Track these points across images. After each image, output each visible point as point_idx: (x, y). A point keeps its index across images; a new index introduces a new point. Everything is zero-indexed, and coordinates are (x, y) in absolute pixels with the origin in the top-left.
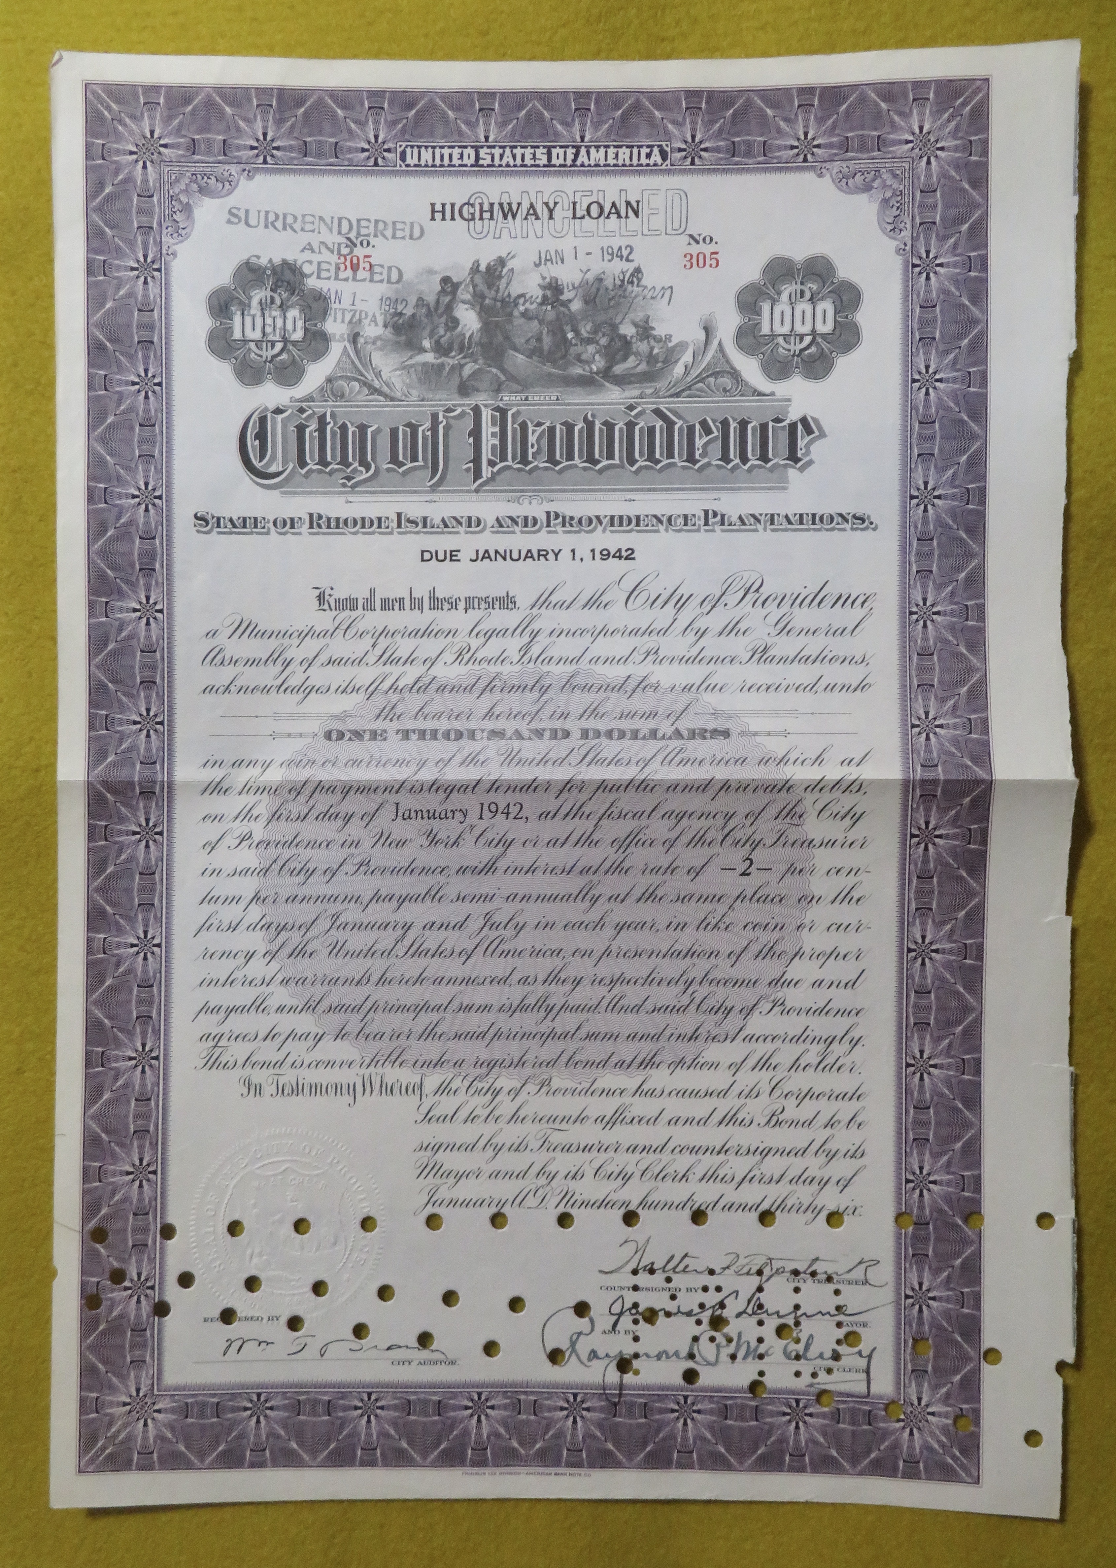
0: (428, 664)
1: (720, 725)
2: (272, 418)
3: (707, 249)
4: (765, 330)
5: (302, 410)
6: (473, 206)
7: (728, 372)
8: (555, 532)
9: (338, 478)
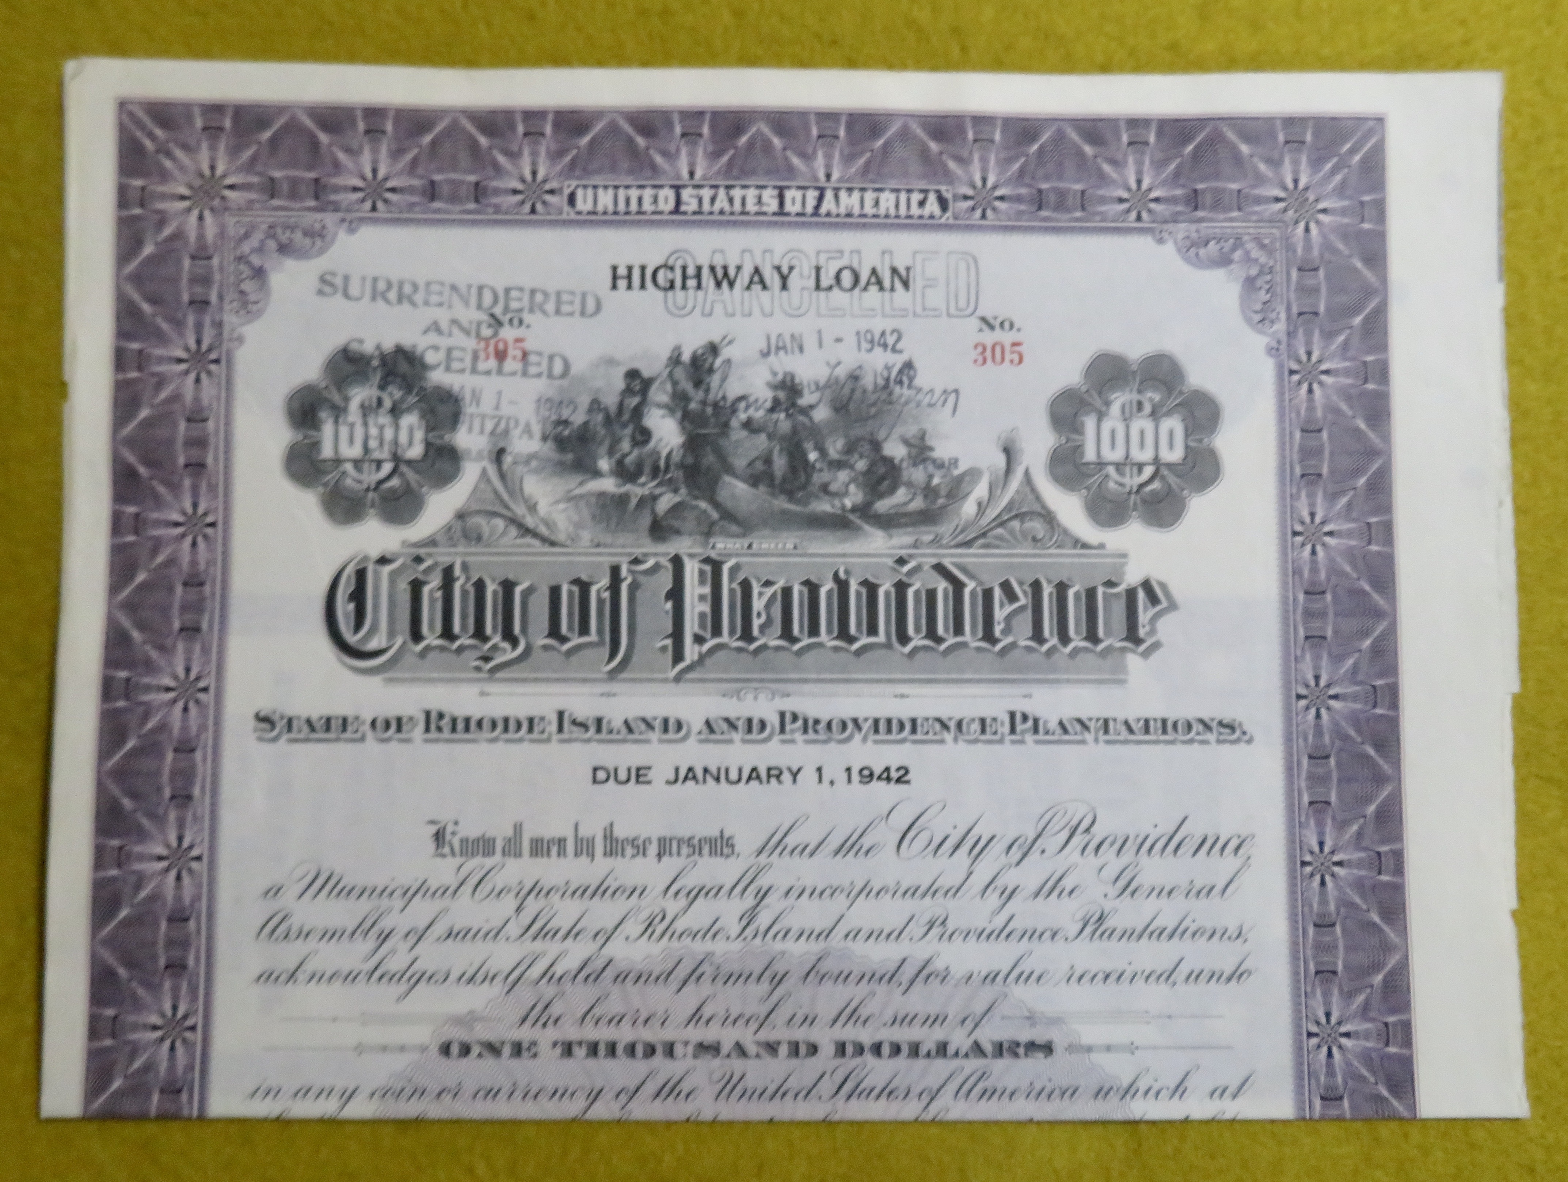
0: (601, 939)
1: (1039, 1035)
2: (376, 572)
3: (1007, 338)
4: (1090, 455)
5: (418, 560)
6: (672, 268)
7: (1039, 514)
8: (792, 741)
9: (471, 659)
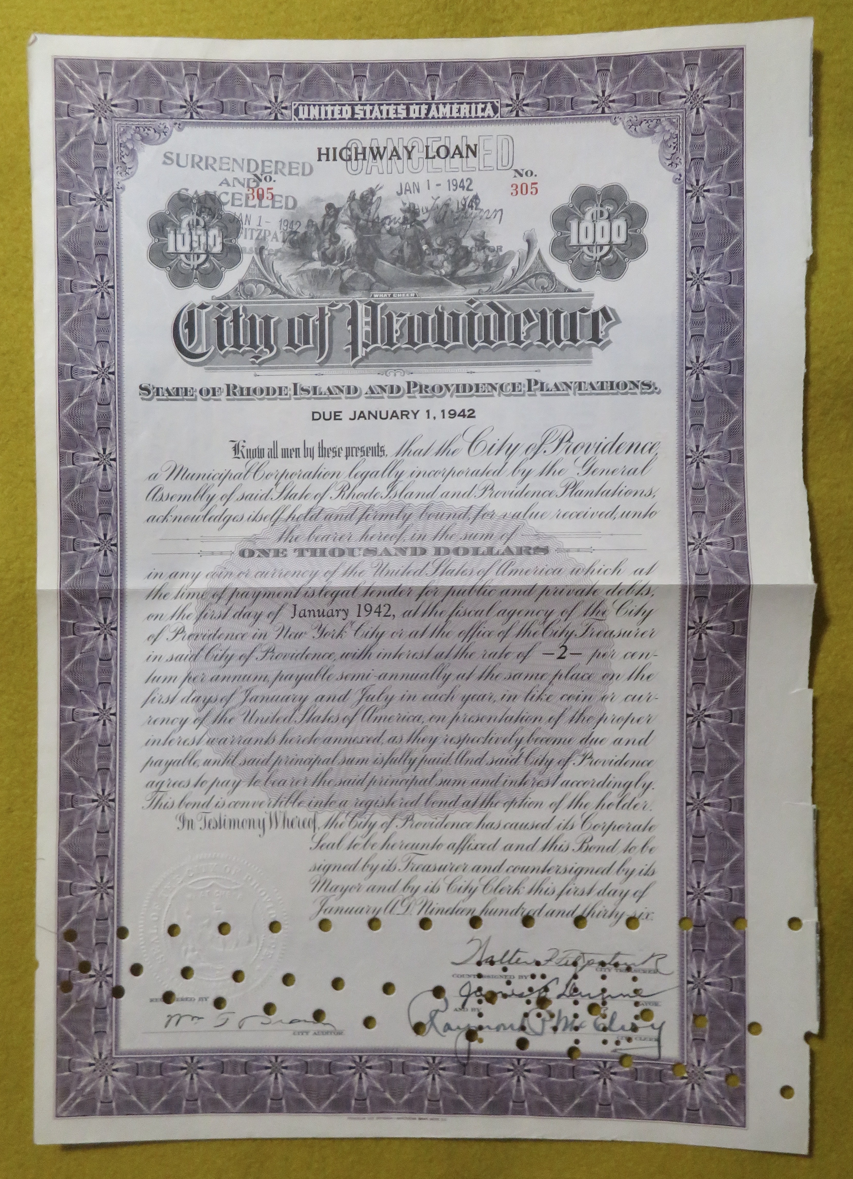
0: (318, 498)
1: (541, 544)
2: (198, 312)
3: (529, 180)
4: (574, 241)
5: (221, 306)
6: (350, 149)
7: (545, 274)
8: (414, 397)
9: (249, 357)
